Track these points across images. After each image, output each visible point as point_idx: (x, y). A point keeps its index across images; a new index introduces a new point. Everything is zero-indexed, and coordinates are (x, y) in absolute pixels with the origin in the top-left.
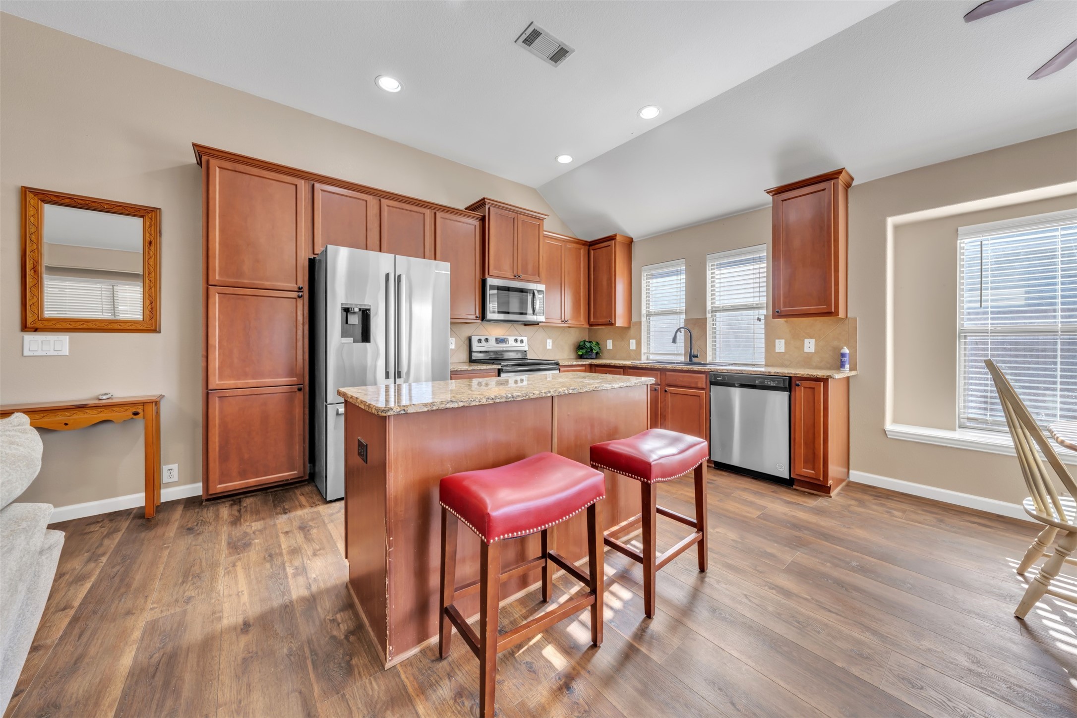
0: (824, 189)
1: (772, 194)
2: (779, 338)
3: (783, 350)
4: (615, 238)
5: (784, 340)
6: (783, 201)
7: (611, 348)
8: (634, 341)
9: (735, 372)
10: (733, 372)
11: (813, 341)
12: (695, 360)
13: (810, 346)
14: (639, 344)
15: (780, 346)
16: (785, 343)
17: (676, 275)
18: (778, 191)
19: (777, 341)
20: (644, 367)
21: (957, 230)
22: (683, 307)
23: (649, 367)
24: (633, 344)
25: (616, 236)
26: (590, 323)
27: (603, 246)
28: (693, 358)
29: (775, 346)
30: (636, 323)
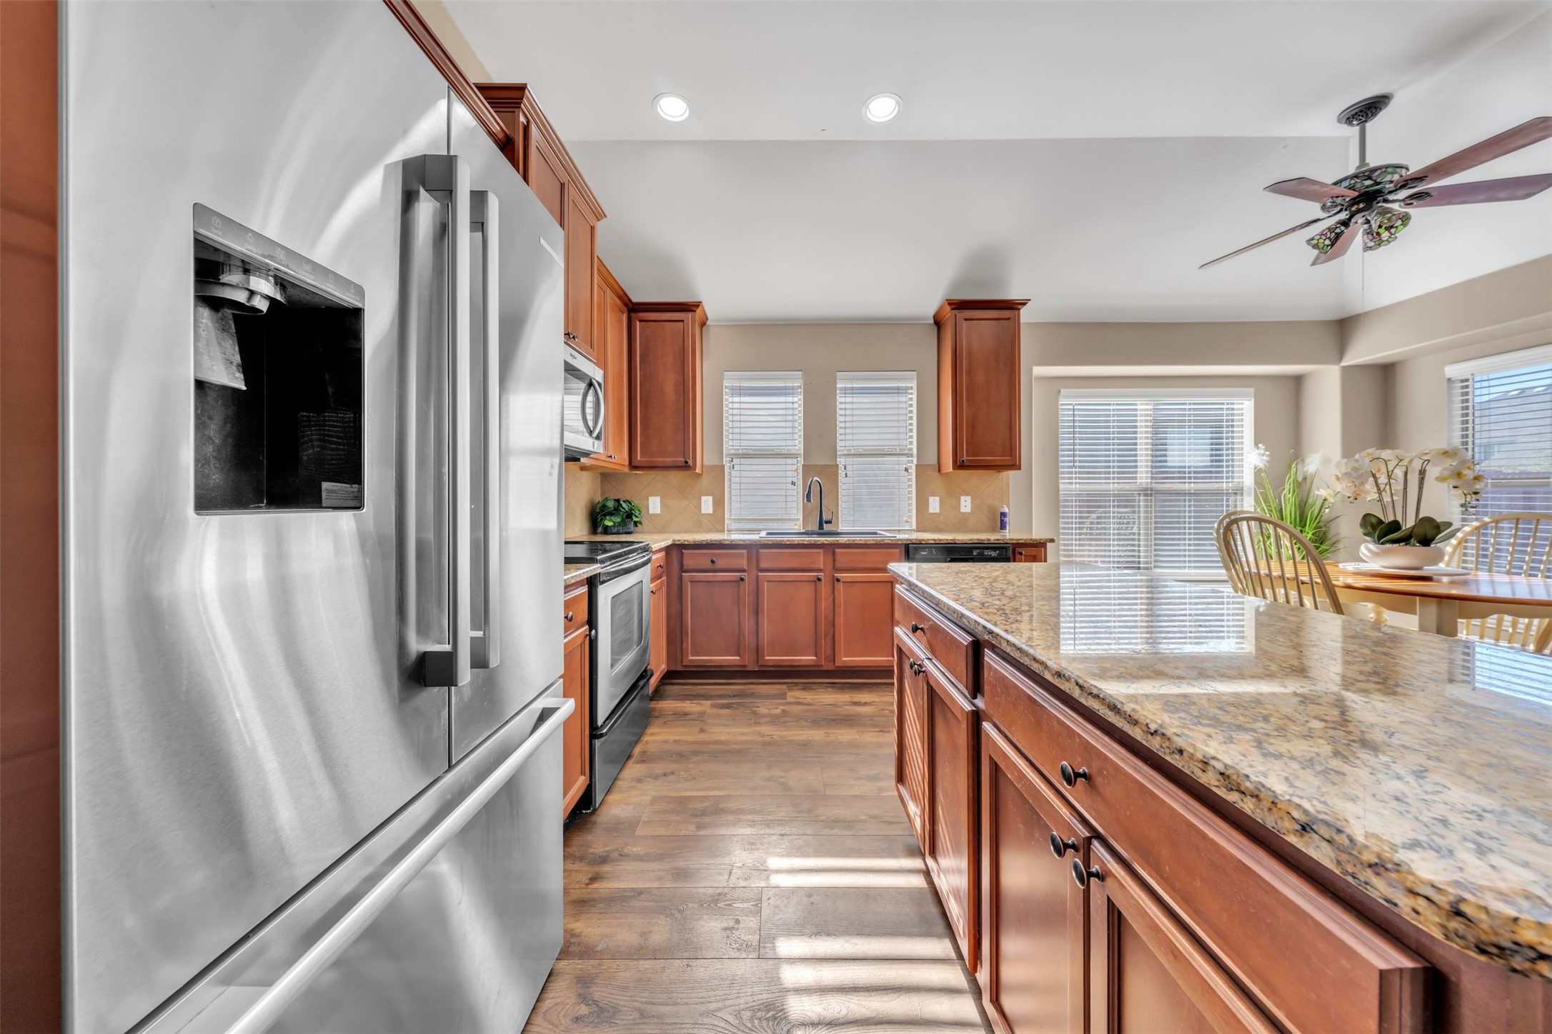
0: (1008, 319)
1: (953, 307)
2: (933, 495)
3: (937, 510)
4: (694, 309)
5: (938, 498)
6: (966, 320)
7: (659, 512)
8: (710, 498)
9: (946, 542)
10: (943, 542)
11: (969, 499)
12: (826, 527)
13: (966, 504)
14: (719, 504)
15: (934, 505)
16: (940, 501)
17: (786, 394)
18: (960, 305)
19: (931, 499)
20: (796, 542)
21: (1060, 392)
22: (798, 445)
23: (805, 542)
24: (707, 505)
25: (698, 306)
26: (634, 464)
27: (667, 319)
28: (825, 525)
29: (928, 506)
30: (712, 467)
